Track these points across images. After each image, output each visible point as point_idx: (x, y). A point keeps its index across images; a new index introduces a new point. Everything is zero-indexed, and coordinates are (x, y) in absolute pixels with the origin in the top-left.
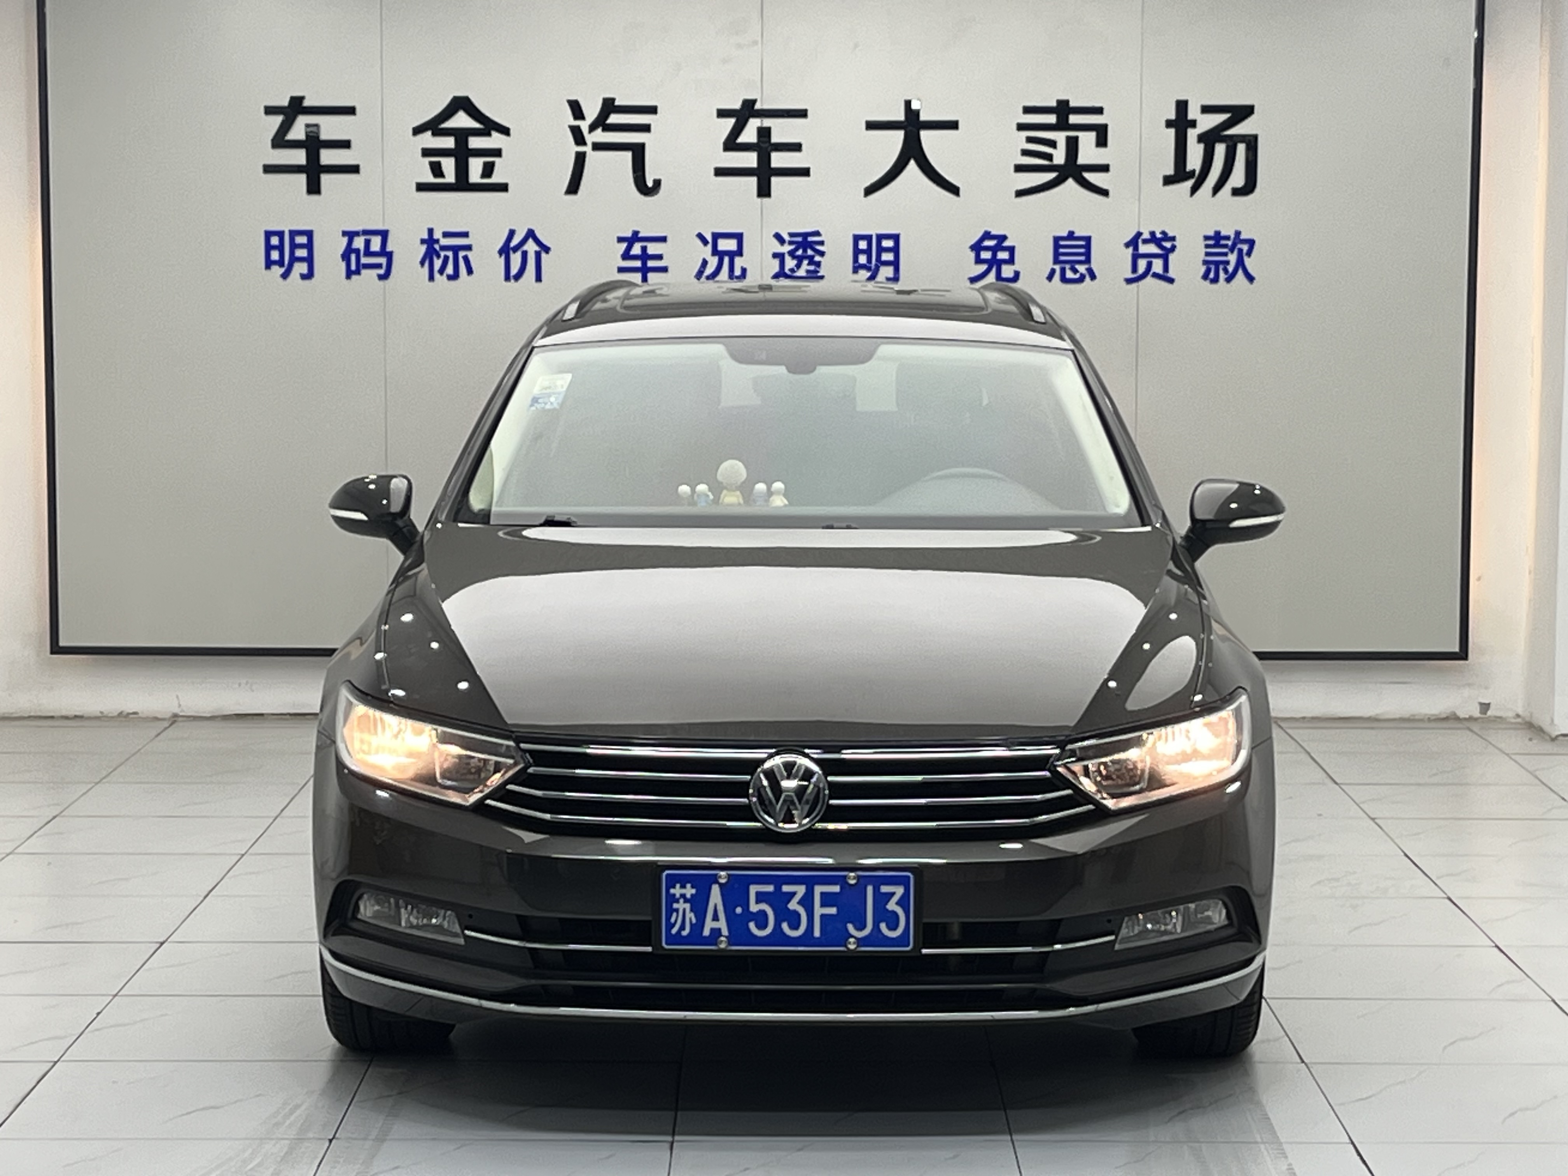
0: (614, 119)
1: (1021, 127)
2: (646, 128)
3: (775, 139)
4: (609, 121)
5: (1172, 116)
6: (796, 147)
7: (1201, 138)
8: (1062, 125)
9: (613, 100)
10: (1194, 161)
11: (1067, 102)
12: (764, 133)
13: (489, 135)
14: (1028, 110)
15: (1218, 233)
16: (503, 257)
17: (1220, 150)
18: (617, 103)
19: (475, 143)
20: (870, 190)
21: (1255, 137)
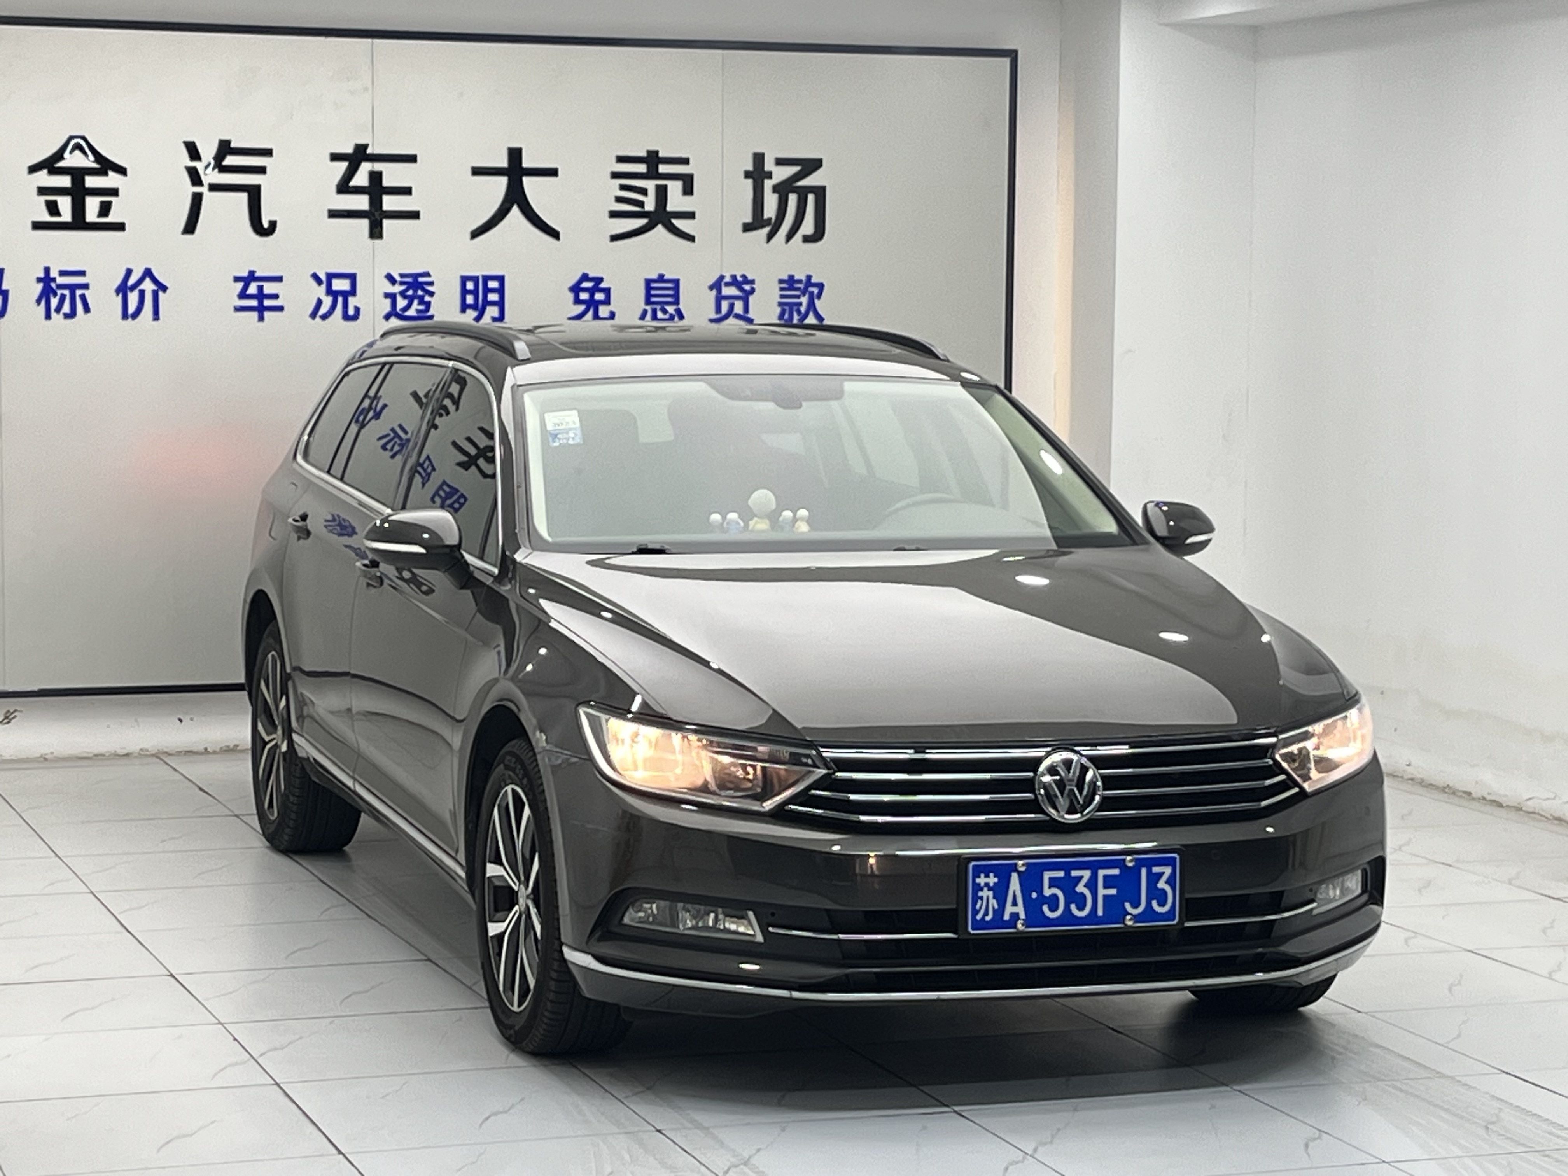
0: (230, 161)
1: (615, 175)
2: (262, 170)
3: (386, 182)
4: (225, 163)
5: (750, 168)
6: (407, 191)
7: (776, 189)
8: (652, 175)
9: (229, 142)
10: (770, 210)
11: (657, 152)
12: (375, 177)
13: (106, 174)
14: (621, 159)
15: (791, 277)
16: (120, 295)
17: (793, 199)
18: (233, 145)
19: (91, 182)
20: (475, 234)
21: (823, 189)
